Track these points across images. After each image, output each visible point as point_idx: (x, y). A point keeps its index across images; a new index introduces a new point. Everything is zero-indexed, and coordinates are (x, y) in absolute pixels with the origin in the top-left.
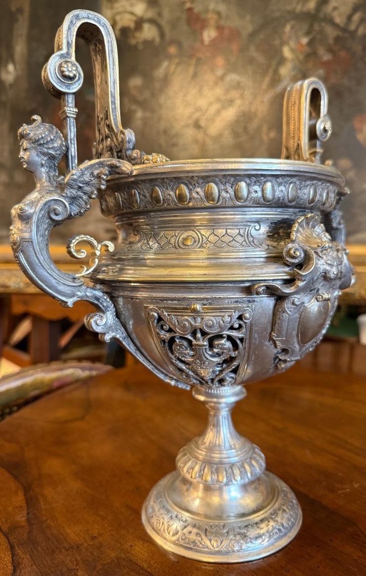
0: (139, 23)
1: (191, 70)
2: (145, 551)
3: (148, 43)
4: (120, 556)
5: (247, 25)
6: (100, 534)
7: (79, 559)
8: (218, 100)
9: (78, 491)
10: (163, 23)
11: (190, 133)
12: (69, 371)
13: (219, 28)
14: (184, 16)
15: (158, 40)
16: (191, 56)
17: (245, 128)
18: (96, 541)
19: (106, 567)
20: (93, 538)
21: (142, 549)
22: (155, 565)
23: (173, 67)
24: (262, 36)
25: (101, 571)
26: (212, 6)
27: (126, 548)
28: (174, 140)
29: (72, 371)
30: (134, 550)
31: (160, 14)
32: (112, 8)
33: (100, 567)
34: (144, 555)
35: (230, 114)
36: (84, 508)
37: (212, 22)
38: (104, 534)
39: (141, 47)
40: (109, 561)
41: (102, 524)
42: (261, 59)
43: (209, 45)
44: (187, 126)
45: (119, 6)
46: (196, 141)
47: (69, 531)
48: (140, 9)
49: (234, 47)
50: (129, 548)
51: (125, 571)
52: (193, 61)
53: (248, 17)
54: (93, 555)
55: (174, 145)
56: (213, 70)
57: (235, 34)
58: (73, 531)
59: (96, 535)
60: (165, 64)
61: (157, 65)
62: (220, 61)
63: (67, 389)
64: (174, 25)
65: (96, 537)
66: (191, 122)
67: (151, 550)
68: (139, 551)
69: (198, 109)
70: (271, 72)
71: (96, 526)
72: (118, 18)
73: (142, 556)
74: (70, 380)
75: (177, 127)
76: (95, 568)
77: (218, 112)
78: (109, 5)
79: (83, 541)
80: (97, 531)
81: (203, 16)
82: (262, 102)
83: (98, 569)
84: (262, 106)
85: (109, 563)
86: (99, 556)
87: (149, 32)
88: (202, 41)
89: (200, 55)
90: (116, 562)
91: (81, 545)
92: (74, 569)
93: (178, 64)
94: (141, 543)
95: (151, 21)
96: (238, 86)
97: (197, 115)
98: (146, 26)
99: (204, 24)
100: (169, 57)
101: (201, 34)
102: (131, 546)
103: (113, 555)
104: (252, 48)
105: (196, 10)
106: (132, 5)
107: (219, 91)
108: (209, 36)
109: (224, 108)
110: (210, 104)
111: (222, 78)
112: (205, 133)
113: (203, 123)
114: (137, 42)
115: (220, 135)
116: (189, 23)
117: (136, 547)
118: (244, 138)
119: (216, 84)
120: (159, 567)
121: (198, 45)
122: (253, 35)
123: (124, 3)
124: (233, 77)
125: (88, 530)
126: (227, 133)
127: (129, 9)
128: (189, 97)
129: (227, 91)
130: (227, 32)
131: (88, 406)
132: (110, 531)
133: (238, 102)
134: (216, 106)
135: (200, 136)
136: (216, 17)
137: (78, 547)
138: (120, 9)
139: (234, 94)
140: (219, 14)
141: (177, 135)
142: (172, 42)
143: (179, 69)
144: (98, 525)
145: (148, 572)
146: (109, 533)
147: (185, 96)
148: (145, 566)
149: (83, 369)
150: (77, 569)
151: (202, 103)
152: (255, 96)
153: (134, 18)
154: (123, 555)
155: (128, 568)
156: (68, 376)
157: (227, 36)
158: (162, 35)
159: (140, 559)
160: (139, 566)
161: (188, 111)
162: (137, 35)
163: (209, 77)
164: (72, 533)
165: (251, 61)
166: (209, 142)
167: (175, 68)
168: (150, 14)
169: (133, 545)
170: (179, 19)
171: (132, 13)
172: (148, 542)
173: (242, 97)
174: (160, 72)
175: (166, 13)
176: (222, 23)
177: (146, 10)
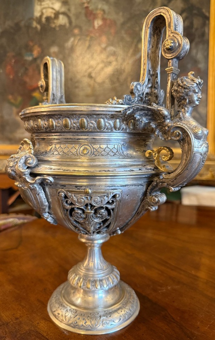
0: (57, 14)
1: (87, 43)
2: (46, 326)
3: (62, 27)
4: (31, 329)
5: (120, 18)
6: (21, 317)
7: (7, 331)
8: (103, 62)
9: (10, 291)
10: (71, 15)
11: (86, 80)
12: (11, 220)
13: (104, 19)
14: (83, 11)
15: (68, 25)
16: (87, 36)
17: (118, 79)
18: (18, 320)
19: (22, 335)
20: (17, 319)
21: (44, 325)
22: (51, 334)
23: (76, 41)
24: (129, 25)
25: (19, 338)
26: (100, 6)
27: (35, 324)
28: (77, 84)
29: (12, 220)
30: (39, 326)
31: (69, 10)
32: (41, 5)
33: (19, 335)
34: (45, 328)
35: (109, 70)
36: (13, 301)
37: (100, 16)
38: (23, 316)
39: (57, 29)
40: (25, 332)
41: (22, 310)
42: (128, 39)
43: (97, 29)
44: (84, 76)
45: (45, 4)
46: (89, 85)
47: (3, 315)
48: (57, 6)
49: (113, 31)
50: (37, 325)
51: (33, 338)
52: (88, 38)
53: (121, 14)
54: (16, 328)
55: (77, 87)
56: (100, 44)
57: (113, 23)
58: (5, 315)
59: (18, 317)
60: (72, 39)
61: (67, 40)
62: (104, 39)
63: (9, 230)
64: (77, 16)
65: (18, 318)
66: (86, 74)
67: (49, 325)
68: (42, 326)
69: (91, 67)
70: (133, 46)
71: (19, 312)
72: (44, 11)
73: (44, 329)
74: (11, 225)
75: (79, 77)
76: (16, 336)
77: (102, 69)
78: (39, 3)
79: (11, 320)
80: (19, 314)
81: (94, 12)
82: (128, 63)
83: (17, 337)
84: (128, 66)
85: (24, 333)
86: (19, 329)
87: (62, 20)
88: (94, 27)
89: (92, 35)
90: (29, 332)
91: (9, 323)
92: (4, 337)
93: (79, 40)
94: (44, 321)
95: (64, 13)
96: (114, 54)
97: (90, 70)
98: (61, 17)
99: (95, 17)
100: (74, 35)
101: (93, 22)
102: (38, 323)
103: (27, 328)
104: (123, 32)
105: (90, 8)
106: (53, 4)
107: (103, 56)
108: (98, 24)
109: (106, 66)
110: (98, 64)
111: (105, 49)
112: (95, 81)
113: (93, 75)
114: (56, 26)
115: (104, 82)
116: (86, 15)
117: (41, 324)
118: (117, 85)
119: (101, 52)
120: (53, 335)
121: (91, 29)
122: (123, 24)
123: (48, 2)
124: (111, 49)
125: (14, 314)
126: (107, 81)
127: (51, 6)
128: (85, 60)
129: (108, 57)
130: (108, 22)
131: (21, 241)
132: (26, 314)
133: (114, 63)
134: (101, 65)
135: (92, 82)
136: (102, 13)
137: (7, 324)
138: (46, 6)
139: (112, 58)
140: (104, 11)
141: (78, 82)
142: (76, 27)
143: (80, 43)
144: (20, 311)
145: (46, 338)
146: (26, 316)
147: (83, 58)
148: (45, 335)
149: (19, 219)
150: (6, 337)
151: (93, 63)
152: (124, 60)
153: (54, 11)
154: (33, 329)
155: (35, 336)
156: (10, 222)
157: (108, 24)
158: (70, 22)
159: (42, 331)
160: (42, 335)
161: (85, 67)
162: (56, 21)
163: (98, 48)
164: (5, 316)
165: (122, 39)
166: (97, 86)
167: (78, 42)
168: (63, 10)
169: (39, 322)
170: (80, 13)
171: (53, 9)
172: (48, 321)
173: (116, 60)
174: (69, 44)
175: (73, 9)
176: (106, 16)
177: (61, 7)
